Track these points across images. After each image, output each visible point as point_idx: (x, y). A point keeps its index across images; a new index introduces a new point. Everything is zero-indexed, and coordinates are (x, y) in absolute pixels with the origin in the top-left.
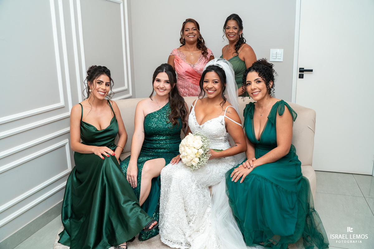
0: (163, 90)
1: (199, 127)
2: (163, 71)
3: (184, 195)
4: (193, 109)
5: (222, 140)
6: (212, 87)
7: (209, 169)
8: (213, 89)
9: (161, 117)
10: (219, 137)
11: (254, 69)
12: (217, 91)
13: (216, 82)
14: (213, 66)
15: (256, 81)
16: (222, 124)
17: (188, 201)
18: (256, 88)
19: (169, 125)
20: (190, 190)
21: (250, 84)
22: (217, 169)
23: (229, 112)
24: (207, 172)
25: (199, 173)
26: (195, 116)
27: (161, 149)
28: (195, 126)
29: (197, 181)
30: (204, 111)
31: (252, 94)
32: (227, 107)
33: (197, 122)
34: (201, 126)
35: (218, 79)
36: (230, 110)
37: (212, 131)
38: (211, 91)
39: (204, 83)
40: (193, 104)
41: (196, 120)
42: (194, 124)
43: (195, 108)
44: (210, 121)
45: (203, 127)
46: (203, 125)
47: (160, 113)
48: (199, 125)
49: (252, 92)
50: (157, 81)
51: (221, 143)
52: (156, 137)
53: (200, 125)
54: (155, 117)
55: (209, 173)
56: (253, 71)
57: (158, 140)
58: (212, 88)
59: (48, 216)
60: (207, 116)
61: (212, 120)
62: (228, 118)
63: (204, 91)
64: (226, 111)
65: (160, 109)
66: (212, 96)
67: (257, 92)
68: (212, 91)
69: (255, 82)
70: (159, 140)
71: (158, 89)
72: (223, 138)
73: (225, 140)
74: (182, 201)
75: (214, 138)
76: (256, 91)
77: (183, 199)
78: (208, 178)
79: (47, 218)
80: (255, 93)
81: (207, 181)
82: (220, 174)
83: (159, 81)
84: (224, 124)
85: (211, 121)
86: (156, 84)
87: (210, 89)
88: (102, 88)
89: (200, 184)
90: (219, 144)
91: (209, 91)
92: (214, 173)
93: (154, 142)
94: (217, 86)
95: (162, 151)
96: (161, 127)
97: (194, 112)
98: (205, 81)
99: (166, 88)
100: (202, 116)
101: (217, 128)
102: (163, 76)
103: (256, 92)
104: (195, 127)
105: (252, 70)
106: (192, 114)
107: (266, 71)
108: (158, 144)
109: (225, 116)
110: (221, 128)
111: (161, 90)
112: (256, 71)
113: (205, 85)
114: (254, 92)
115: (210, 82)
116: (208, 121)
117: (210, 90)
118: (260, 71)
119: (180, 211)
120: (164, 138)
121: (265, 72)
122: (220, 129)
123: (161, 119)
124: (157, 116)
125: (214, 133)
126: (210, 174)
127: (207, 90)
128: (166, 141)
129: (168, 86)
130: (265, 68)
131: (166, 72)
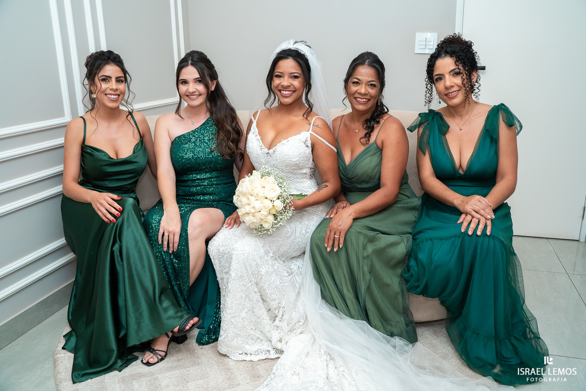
0: (195, 95)
1: (268, 153)
2: (188, 65)
3: (257, 277)
4: (254, 125)
5: (306, 174)
6: (290, 84)
7: (289, 230)
8: (292, 88)
9: (200, 140)
10: (301, 169)
11: (447, 53)
12: (297, 92)
13: (296, 77)
14: (290, 50)
15: (452, 73)
16: (307, 146)
17: (264, 288)
18: (453, 84)
19: (214, 153)
20: (265, 269)
21: (441, 78)
22: (302, 227)
23: (317, 126)
24: (288, 235)
25: (275, 239)
26: (258, 136)
27: (204, 194)
28: (260, 152)
29: (273, 253)
30: (274, 126)
31: (446, 95)
32: (314, 119)
33: (263, 146)
34: (271, 151)
35: (299, 72)
36: (319, 123)
37: (290, 157)
38: (287, 93)
39: (275, 78)
40: (254, 115)
41: (261, 141)
42: (259, 149)
43: (257, 122)
44: (286, 140)
45: (274, 151)
46: (274, 148)
47: (197, 135)
48: (266, 150)
49: (446, 93)
50: (182, 83)
51: (305, 180)
52: (192, 174)
53: (269, 149)
54: (190, 141)
55: (290, 236)
56: (445, 56)
57: (196, 180)
58: (289, 86)
59: (46, 308)
60: (280, 135)
61: (289, 139)
62: (316, 136)
63: (273, 92)
64: (312, 125)
65: (198, 128)
66: (288, 101)
67: (455, 91)
68: (289, 92)
69: (450, 75)
70: (198, 179)
71: (188, 96)
72: (307, 171)
73: (311, 175)
74: (256, 290)
75: (293, 169)
76: (453, 90)
77: (257, 284)
78: (289, 245)
79: (46, 310)
80: (451, 93)
81: (289, 249)
82: (307, 234)
83: (185, 82)
84: (310, 145)
85: (288, 141)
86: (183, 88)
87: (286, 88)
88: (111, 88)
89: (279, 257)
90: (302, 181)
91: (284, 92)
92: (298, 234)
93: (190, 183)
94: (296, 83)
95: (206, 197)
96: (201, 156)
97: (257, 130)
98: (276, 76)
99: (199, 92)
100: (271, 135)
101: (298, 152)
102: (190, 73)
103: (453, 92)
104: (261, 154)
105: (443, 55)
106: (253, 133)
107: (466, 54)
108: (197, 186)
109: (310, 132)
110: (306, 152)
111: (192, 97)
112: (451, 56)
113: (276, 81)
114: (450, 91)
115: (286, 77)
116: (284, 142)
117: (286, 91)
118: (457, 56)
119: (254, 306)
120: (208, 175)
121: (466, 56)
122: (304, 153)
123: (199, 145)
124: (193, 139)
125: (294, 160)
126: (293, 237)
127: (280, 91)
128: (211, 181)
129: (201, 88)
130: (464, 50)
131: (192, 64)
